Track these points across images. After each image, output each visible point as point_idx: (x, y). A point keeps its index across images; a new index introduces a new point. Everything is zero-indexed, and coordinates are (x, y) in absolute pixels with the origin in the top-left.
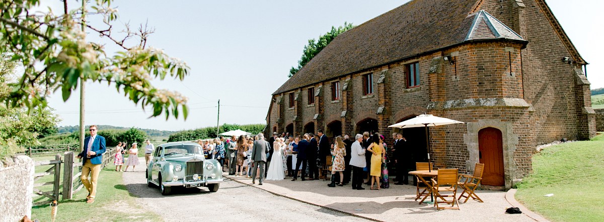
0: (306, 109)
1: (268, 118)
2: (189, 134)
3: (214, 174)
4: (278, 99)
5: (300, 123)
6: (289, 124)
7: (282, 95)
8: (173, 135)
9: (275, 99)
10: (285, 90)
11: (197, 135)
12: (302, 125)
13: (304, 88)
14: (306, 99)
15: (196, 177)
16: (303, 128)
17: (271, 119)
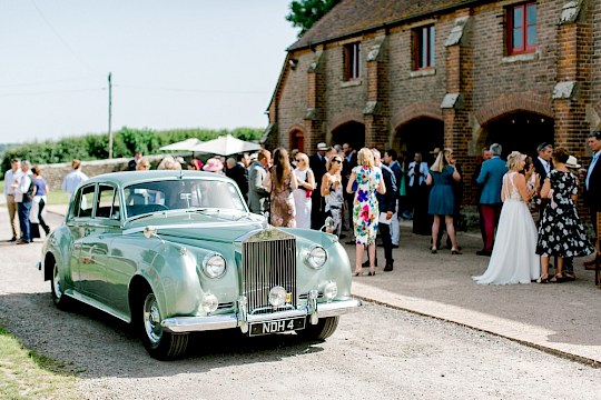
0: (403, 83)
1: (273, 109)
2: (47, 150)
3: (332, 285)
4: (307, 61)
5: (385, 120)
6: (342, 122)
7: (319, 51)
8: (13, 151)
9: (296, 62)
10: (331, 36)
11: (65, 151)
12: (388, 126)
13: (396, 29)
14: (402, 58)
15: (279, 296)
16: (393, 131)
17: (281, 111)
